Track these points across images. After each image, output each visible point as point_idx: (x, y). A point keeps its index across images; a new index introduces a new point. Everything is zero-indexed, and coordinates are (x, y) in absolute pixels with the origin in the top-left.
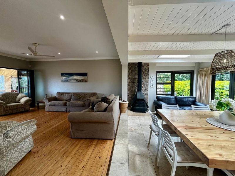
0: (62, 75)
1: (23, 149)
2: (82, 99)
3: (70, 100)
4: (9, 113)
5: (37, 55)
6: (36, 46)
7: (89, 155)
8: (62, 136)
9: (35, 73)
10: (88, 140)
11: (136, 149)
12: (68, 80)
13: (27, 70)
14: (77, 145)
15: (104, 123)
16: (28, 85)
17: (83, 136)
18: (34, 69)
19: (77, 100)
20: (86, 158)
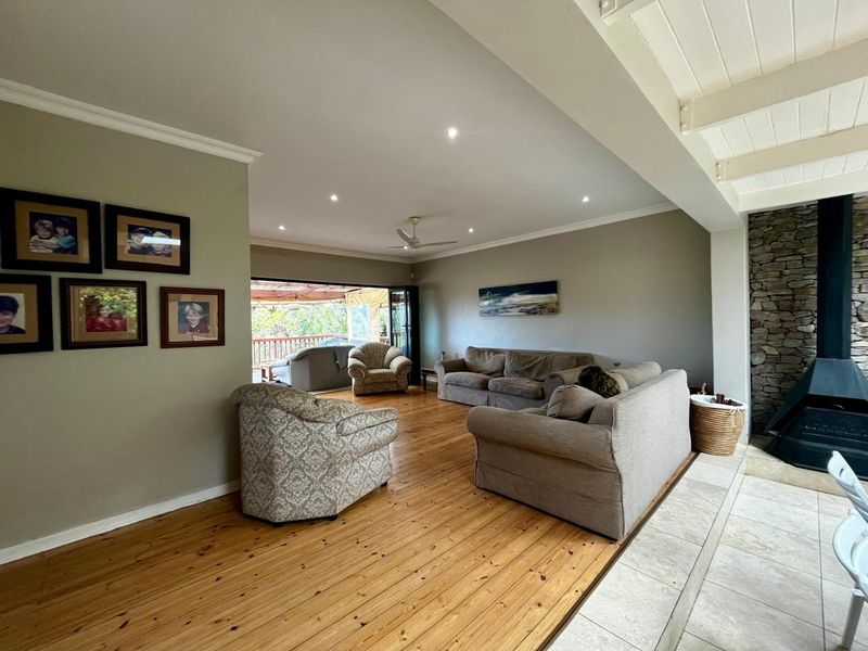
0: (482, 292)
1: (370, 472)
2: (538, 374)
3: (500, 372)
4: (370, 391)
5: (418, 247)
6: (415, 224)
7: (512, 556)
8: (456, 474)
9: (421, 294)
10: (523, 508)
11: (736, 632)
12: (496, 310)
13: (406, 288)
14: (485, 512)
15: (579, 464)
16: (407, 326)
17: (508, 490)
18: (419, 283)
19: (521, 374)
20: (501, 558)
